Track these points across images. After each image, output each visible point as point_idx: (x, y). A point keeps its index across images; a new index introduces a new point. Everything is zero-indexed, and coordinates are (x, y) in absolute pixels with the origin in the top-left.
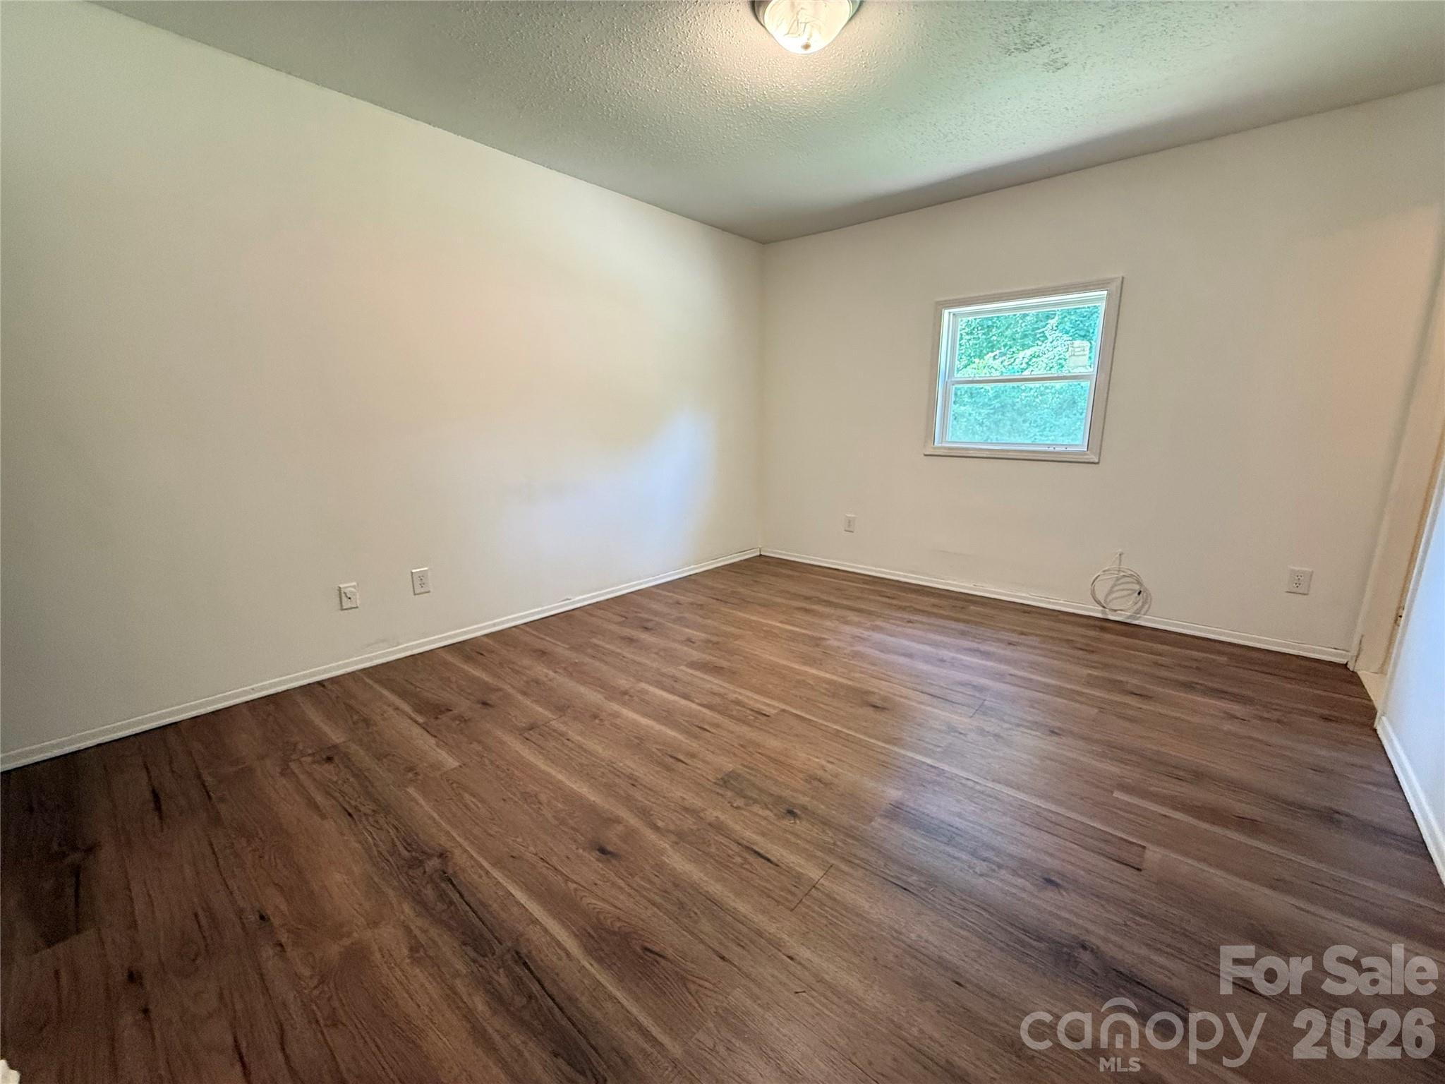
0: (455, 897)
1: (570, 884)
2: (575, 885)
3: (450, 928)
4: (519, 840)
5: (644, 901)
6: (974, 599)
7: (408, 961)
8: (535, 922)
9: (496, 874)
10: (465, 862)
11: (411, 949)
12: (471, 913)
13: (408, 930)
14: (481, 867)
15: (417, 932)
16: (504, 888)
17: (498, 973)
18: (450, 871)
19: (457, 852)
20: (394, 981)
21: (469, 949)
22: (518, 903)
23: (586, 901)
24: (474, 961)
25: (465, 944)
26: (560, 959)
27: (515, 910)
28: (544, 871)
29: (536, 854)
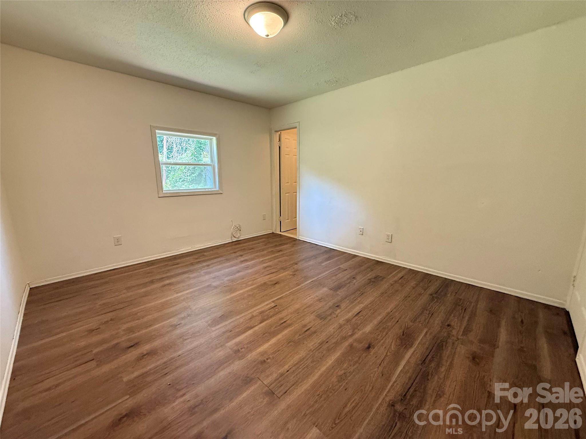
0: (411, 390)
1: (388, 354)
2: (388, 353)
3: (425, 387)
4: (372, 375)
5: (387, 336)
6: (198, 251)
7: (445, 396)
8: (408, 362)
9: (394, 379)
10: (393, 393)
11: (441, 397)
12: (416, 381)
13: (435, 401)
14: (392, 386)
15: (433, 398)
16: (399, 374)
17: (431, 367)
18: (400, 398)
19: (388, 399)
20: (454, 397)
21: (429, 377)
22: (404, 367)
23: (393, 349)
24: (432, 375)
25: (428, 380)
26: (417, 353)
27: (407, 368)
28: (385, 363)
29: (378, 368)
